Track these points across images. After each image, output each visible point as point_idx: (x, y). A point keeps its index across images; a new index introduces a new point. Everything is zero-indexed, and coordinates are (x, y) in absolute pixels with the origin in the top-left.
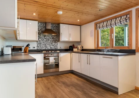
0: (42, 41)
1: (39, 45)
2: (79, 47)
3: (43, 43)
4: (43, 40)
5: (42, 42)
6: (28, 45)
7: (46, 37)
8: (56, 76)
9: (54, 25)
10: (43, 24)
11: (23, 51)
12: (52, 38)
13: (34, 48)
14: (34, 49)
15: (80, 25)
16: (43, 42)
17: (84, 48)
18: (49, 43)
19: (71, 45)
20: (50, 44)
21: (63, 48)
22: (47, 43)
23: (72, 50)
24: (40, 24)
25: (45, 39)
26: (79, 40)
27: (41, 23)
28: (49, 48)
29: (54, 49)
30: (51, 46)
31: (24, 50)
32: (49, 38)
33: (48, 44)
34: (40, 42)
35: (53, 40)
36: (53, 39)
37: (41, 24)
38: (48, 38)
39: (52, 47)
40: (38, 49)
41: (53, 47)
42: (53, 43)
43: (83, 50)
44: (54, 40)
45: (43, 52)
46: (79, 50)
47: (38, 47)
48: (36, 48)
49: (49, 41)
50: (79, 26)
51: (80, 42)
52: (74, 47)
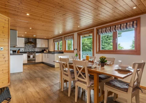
2: (47, 50)
6: (19, 50)
9: (34, 39)
11: (17, 52)
15: (48, 39)
17: (50, 51)
19: (43, 49)
20: (31, 49)
21: (38, 51)
23: (43, 52)
24: (26, 39)
25: (29, 46)
28: (31, 51)
34: (26, 48)
36: (33, 46)
41: (33, 51)
42: (33, 48)
43: (49, 52)
45: (27, 53)
48: (23, 51)
49: (31, 47)
52: (45, 50)
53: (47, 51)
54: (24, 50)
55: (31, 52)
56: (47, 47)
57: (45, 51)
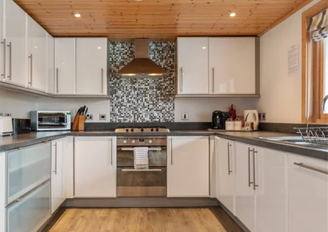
0: (125, 98)
1: (116, 111)
2: (251, 116)
3: (128, 105)
4: (129, 94)
5: (126, 101)
6: (82, 111)
7: (136, 86)
8: (154, 210)
9: (164, 45)
10: (129, 45)
11: (69, 127)
12: (154, 85)
13: (103, 117)
14: (103, 121)
15: (254, 34)
16: (129, 102)
17: (269, 119)
18: (146, 104)
19: (224, 108)
20: (151, 107)
22: (142, 104)
23: (223, 127)
24: (120, 45)
25: (135, 89)
26: (253, 91)
27: (122, 43)
28: (148, 119)
29: (162, 120)
30: (153, 111)
31: (72, 124)
32: (148, 87)
33: (144, 107)
34: (120, 100)
35: (158, 92)
36: (159, 89)
37: (123, 47)
38: (143, 86)
39: (155, 114)
40: (114, 120)
41: (159, 117)
42: (161, 103)
43: (263, 127)
44: (162, 94)
45: (117, 131)
46: (245, 128)
47: (115, 115)
48: (107, 120)
49: (148, 98)
50: (253, 39)
51: (257, 95)
52: (232, 115)
53: (250, 120)
54: (113, 114)
55: (147, 125)
56: (251, 90)
57: (234, 118)
